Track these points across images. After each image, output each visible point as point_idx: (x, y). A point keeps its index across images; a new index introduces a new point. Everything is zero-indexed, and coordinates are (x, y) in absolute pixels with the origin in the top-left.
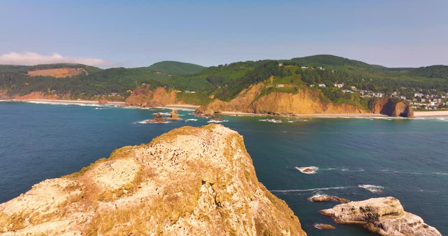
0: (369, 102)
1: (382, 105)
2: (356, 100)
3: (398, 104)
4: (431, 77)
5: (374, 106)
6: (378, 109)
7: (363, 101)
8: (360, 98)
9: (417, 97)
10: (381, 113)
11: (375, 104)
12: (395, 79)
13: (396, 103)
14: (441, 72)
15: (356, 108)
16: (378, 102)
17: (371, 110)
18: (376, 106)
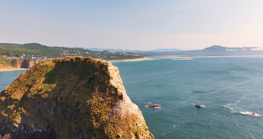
0: (12, 62)
1: (21, 63)
2: (3, 61)
3: (30, 62)
4: (32, 49)
5: (16, 64)
6: (19, 65)
7: (8, 62)
8: (5, 59)
9: (34, 59)
10: (21, 67)
11: (17, 63)
12: (14, 49)
13: (29, 62)
14: (36, 47)
15: (5, 66)
16: (18, 62)
17: (15, 66)
18: (17, 64)
